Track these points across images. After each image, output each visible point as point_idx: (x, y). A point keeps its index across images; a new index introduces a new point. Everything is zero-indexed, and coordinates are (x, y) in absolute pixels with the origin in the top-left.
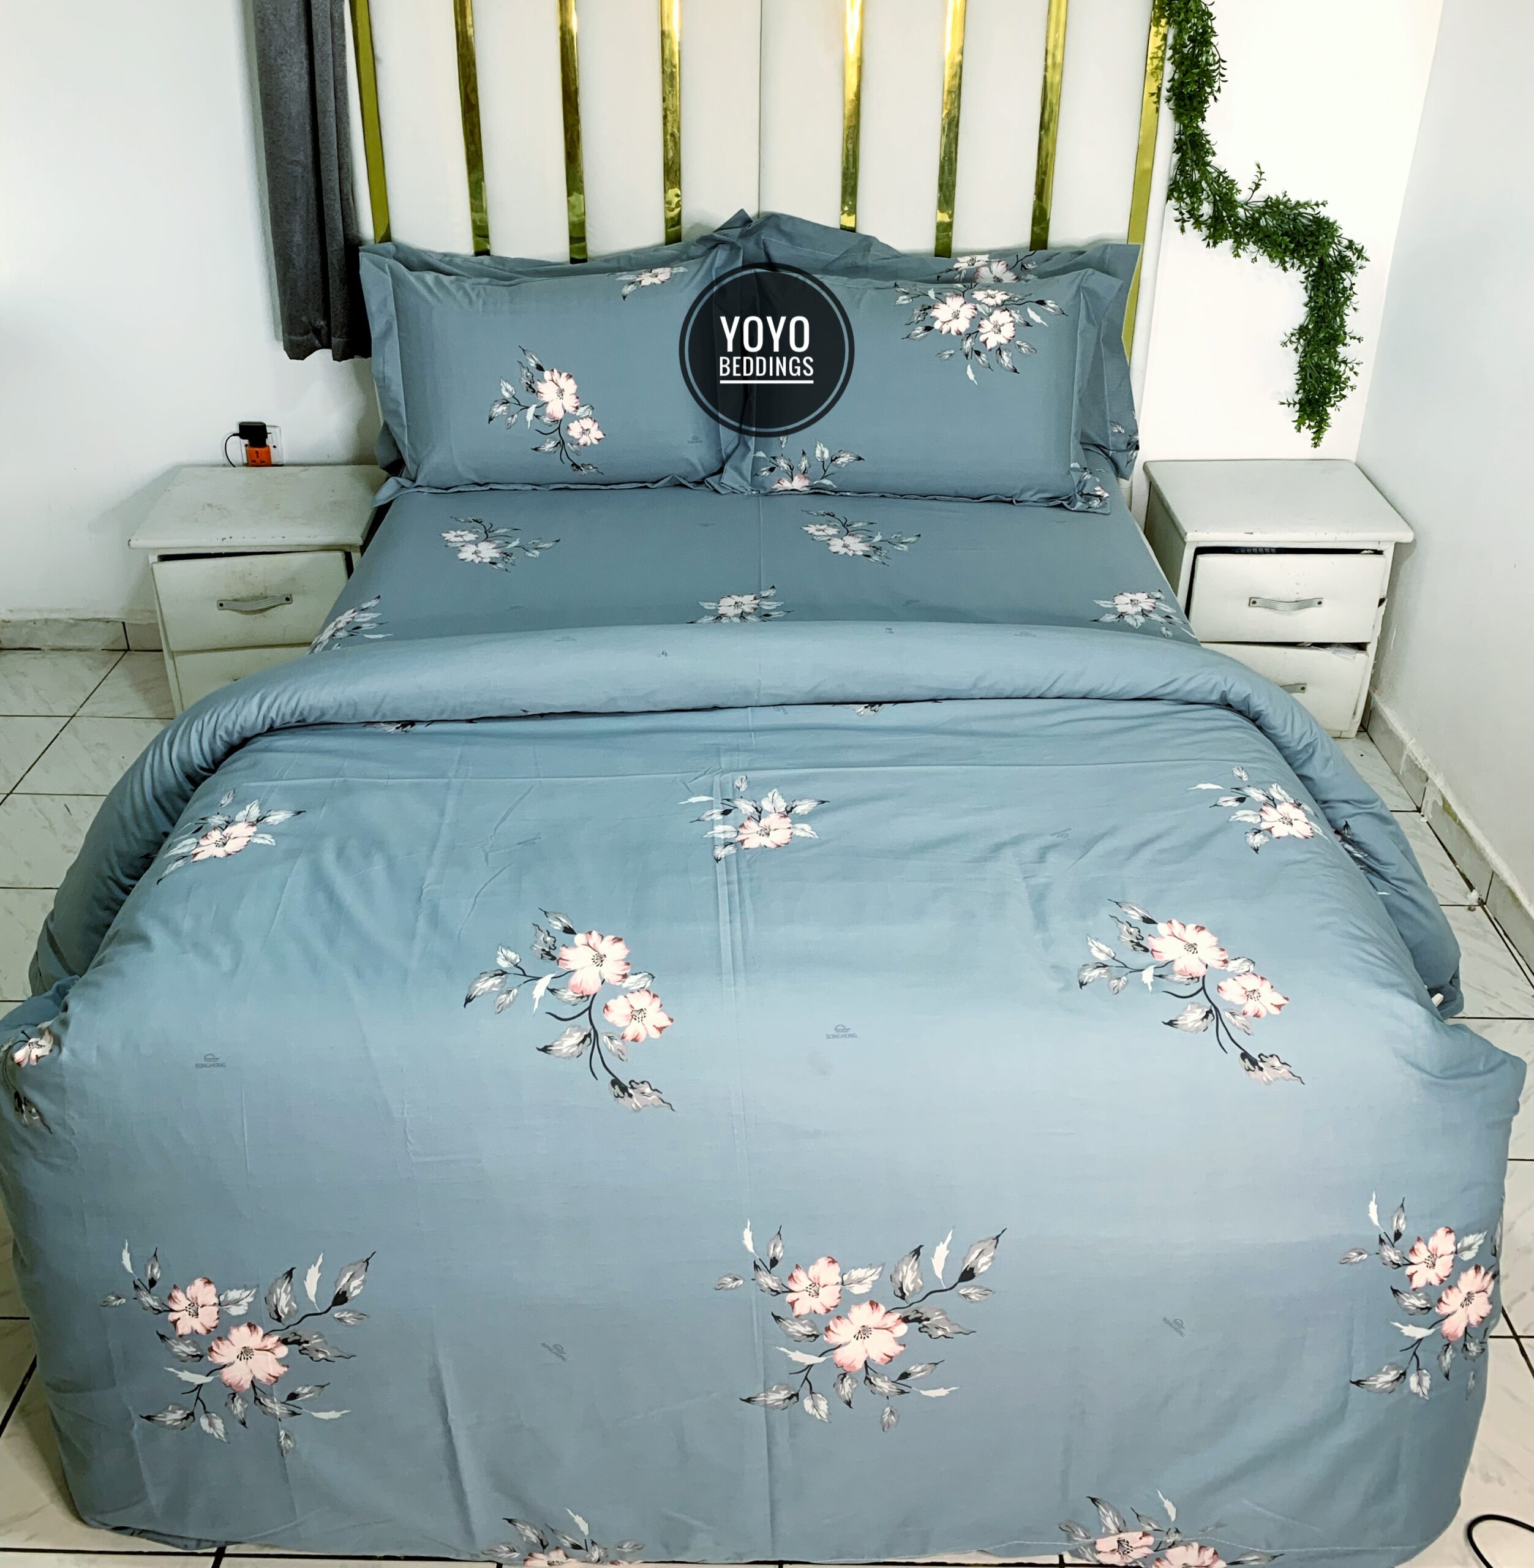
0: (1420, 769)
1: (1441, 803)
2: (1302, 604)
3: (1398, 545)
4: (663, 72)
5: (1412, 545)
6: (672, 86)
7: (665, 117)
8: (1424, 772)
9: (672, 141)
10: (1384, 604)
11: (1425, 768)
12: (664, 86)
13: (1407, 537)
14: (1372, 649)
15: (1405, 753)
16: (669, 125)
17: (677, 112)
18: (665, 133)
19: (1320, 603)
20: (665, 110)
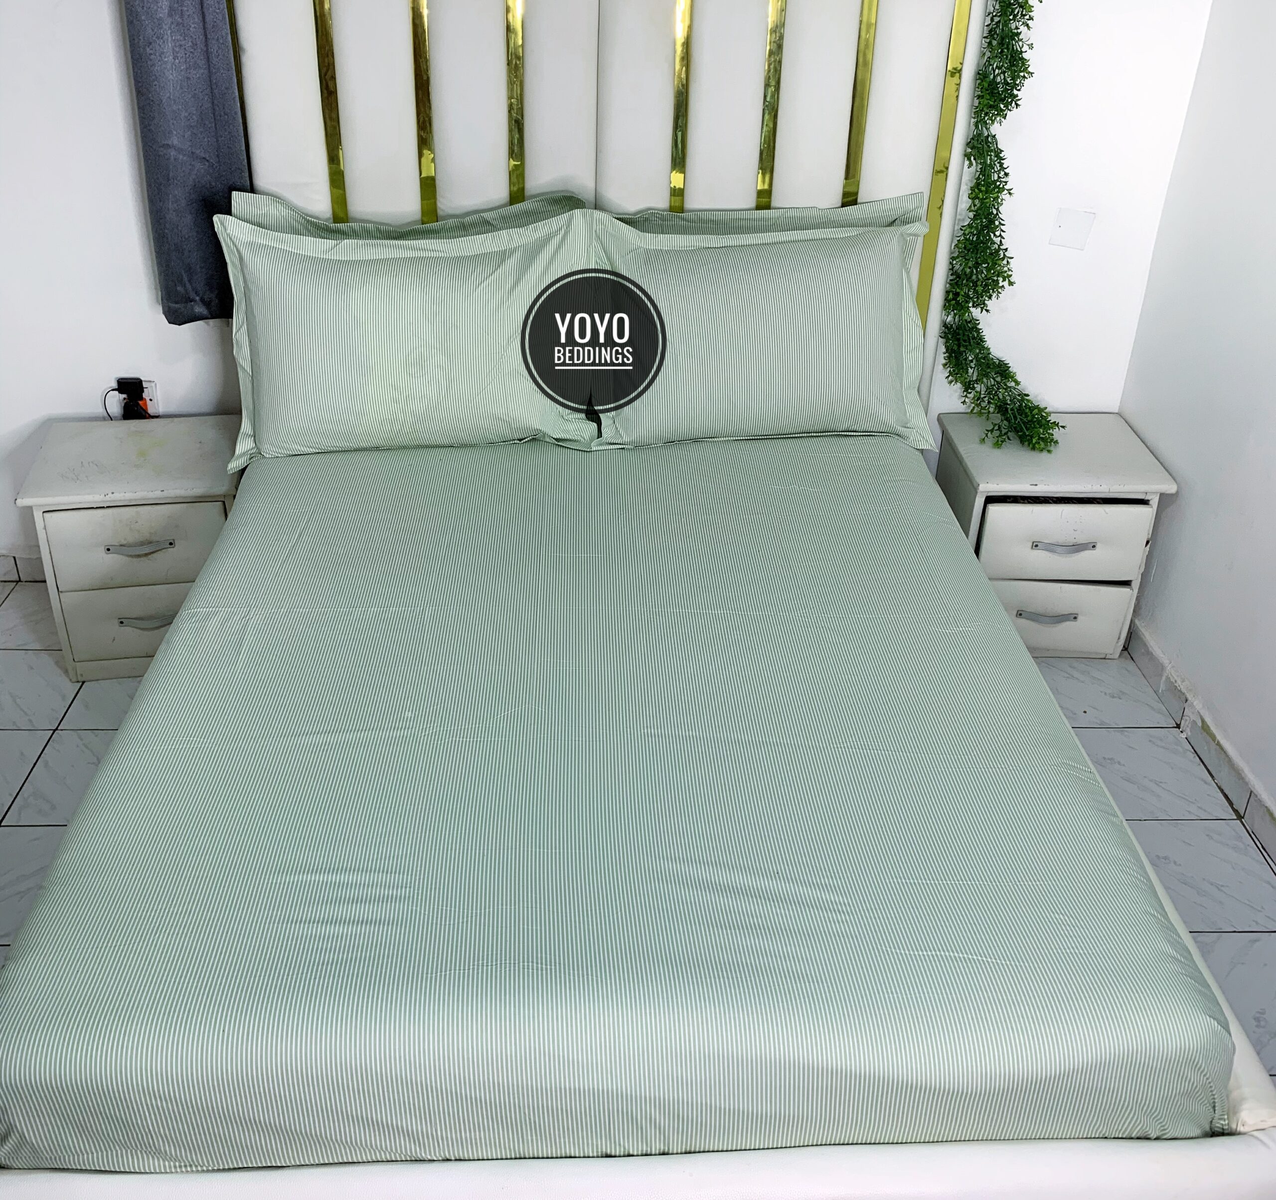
0: (1180, 691)
1: (1200, 724)
2: (1077, 548)
3: (1163, 496)
4: (508, 64)
5: (1176, 495)
6: (516, 76)
7: (510, 105)
8: (1184, 694)
9: (517, 126)
10: (1149, 546)
11: (1184, 690)
13: (1171, 488)
14: (1136, 585)
15: (1165, 674)
16: (514, 112)
18: (510, 120)
19: (1094, 547)
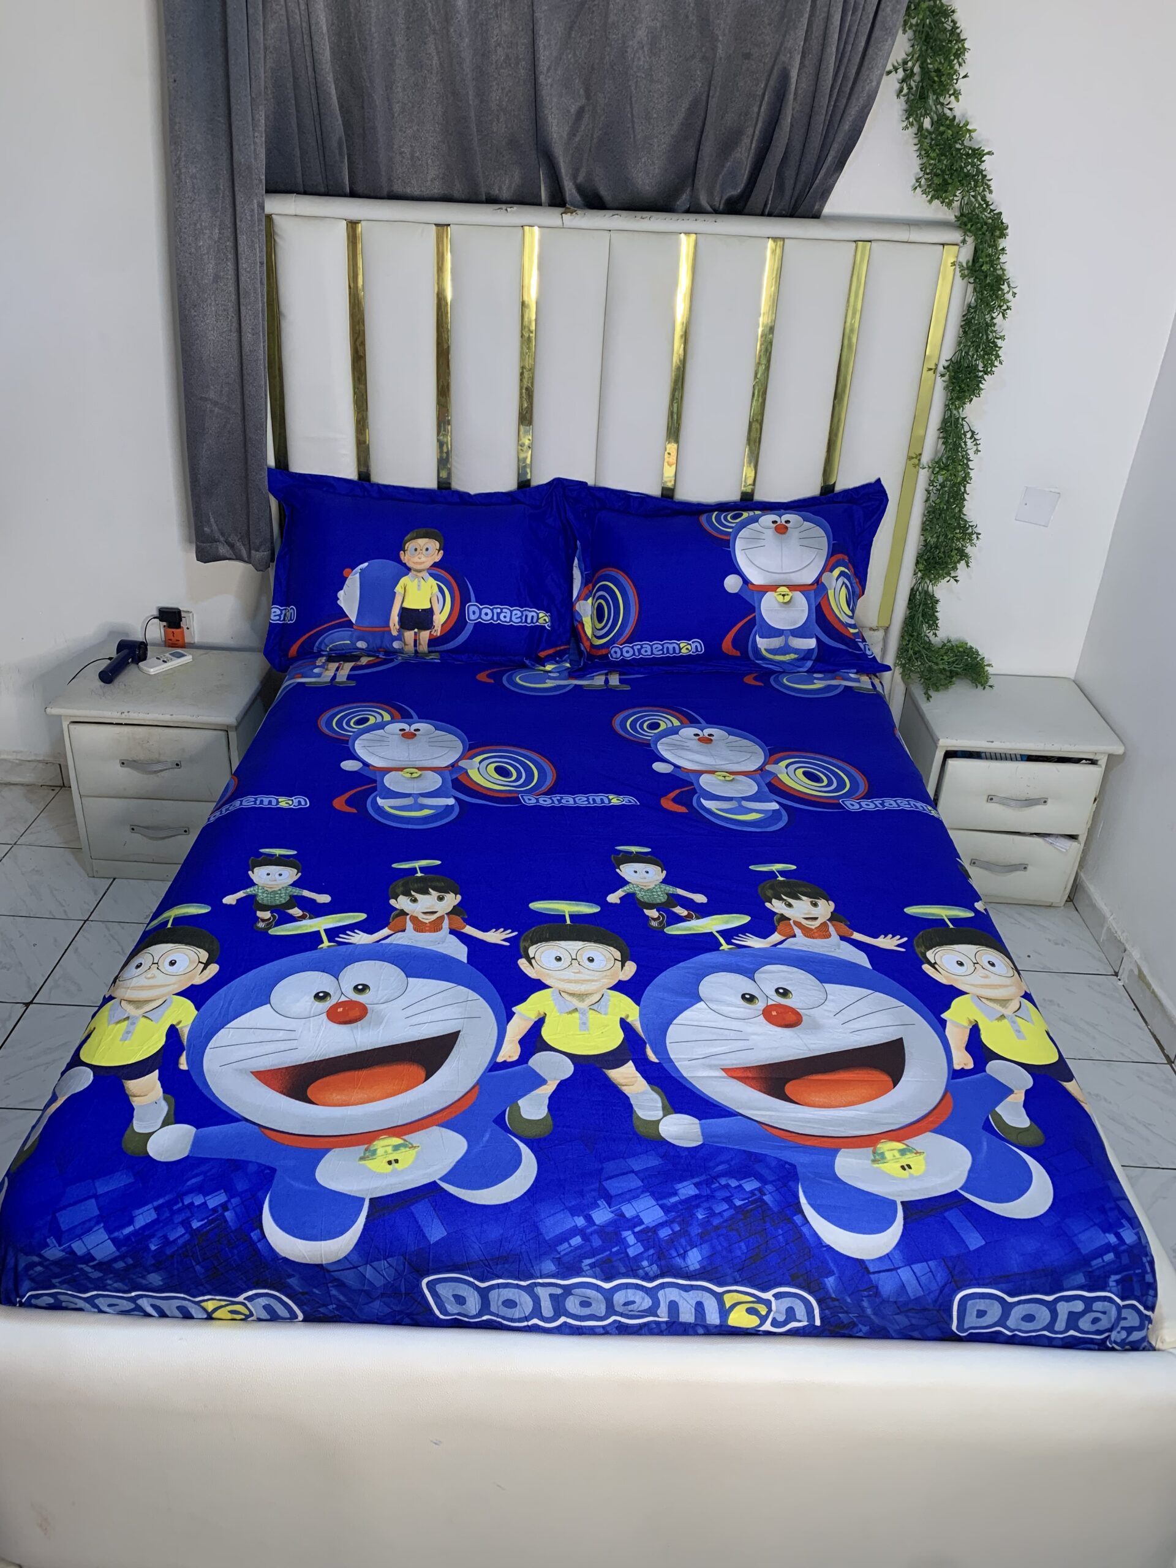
0: (1120, 941)
1: (1136, 972)
2: (1030, 802)
3: (1110, 756)
4: (522, 336)
5: (1123, 757)
6: (529, 348)
7: (522, 374)
8: (1123, 944)
9: (527, 394)
10: (1096, 803)
11: (1123, 941)
12: (522, 348)
13: (1119, 750)
14: (1082, 838)
15: (1106, 925)
16: (525, 381)
17: (532, 370)
18: (521, 388)
19: (1045, 802)
20: (523, 368)
